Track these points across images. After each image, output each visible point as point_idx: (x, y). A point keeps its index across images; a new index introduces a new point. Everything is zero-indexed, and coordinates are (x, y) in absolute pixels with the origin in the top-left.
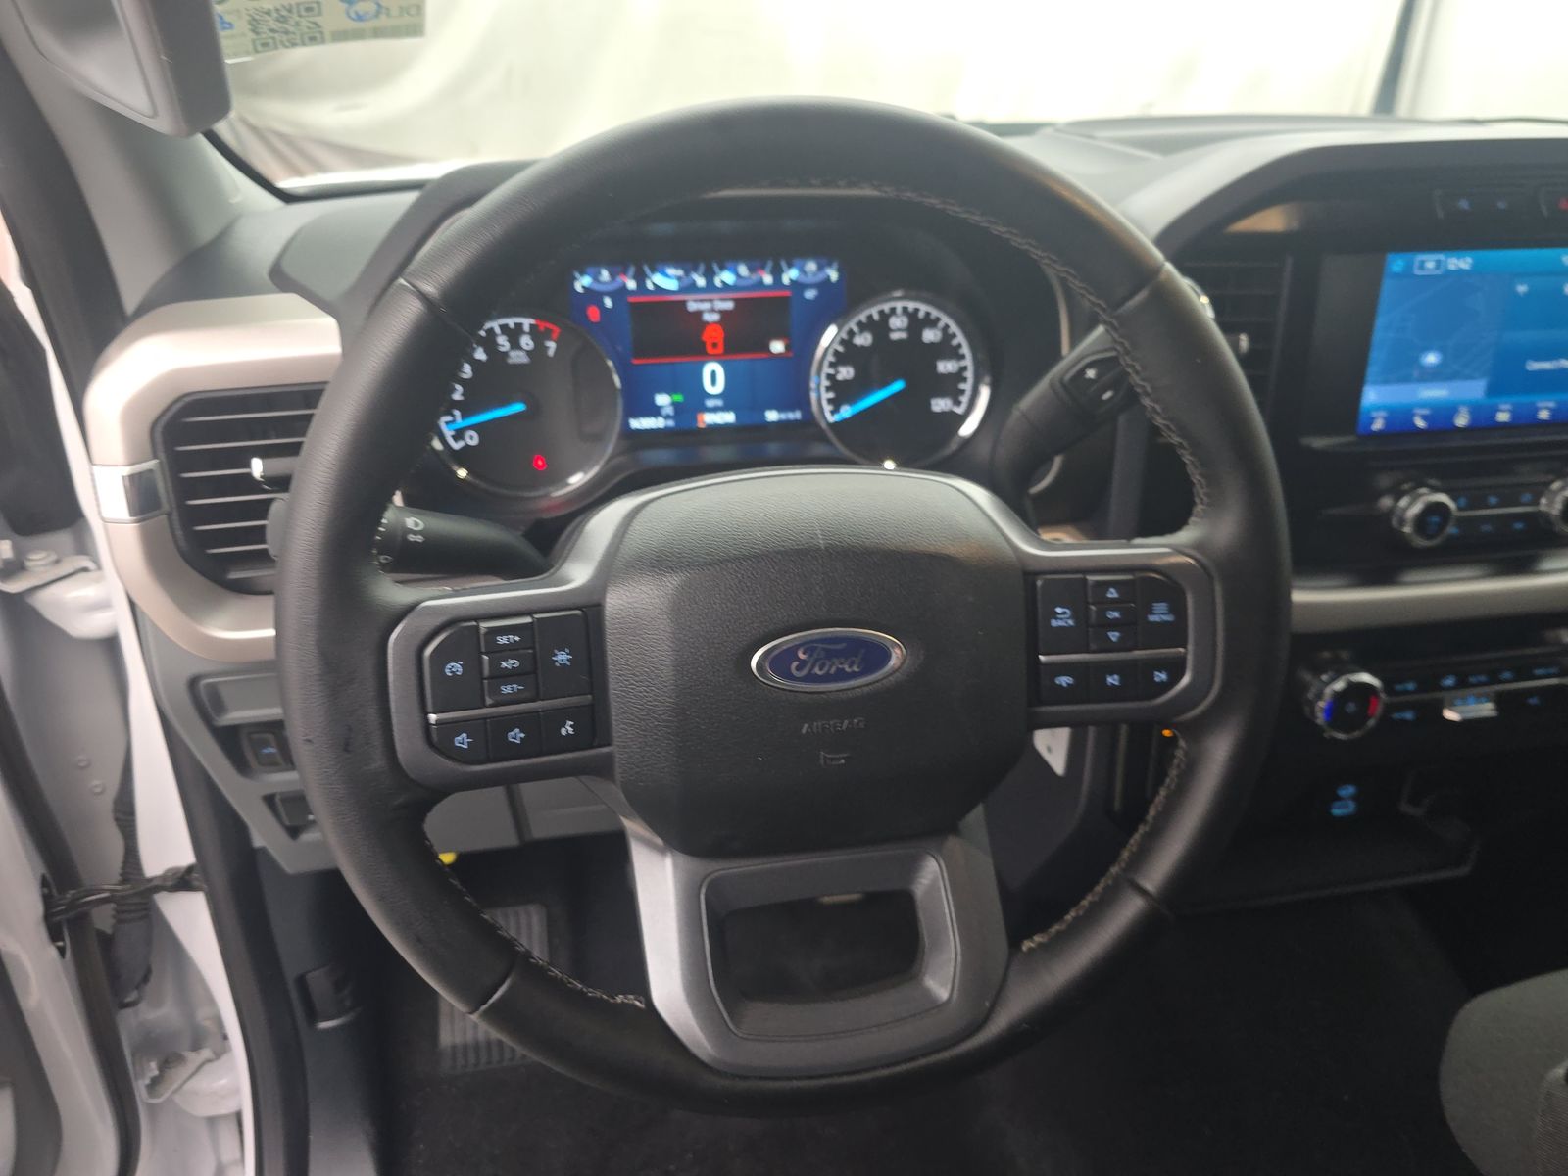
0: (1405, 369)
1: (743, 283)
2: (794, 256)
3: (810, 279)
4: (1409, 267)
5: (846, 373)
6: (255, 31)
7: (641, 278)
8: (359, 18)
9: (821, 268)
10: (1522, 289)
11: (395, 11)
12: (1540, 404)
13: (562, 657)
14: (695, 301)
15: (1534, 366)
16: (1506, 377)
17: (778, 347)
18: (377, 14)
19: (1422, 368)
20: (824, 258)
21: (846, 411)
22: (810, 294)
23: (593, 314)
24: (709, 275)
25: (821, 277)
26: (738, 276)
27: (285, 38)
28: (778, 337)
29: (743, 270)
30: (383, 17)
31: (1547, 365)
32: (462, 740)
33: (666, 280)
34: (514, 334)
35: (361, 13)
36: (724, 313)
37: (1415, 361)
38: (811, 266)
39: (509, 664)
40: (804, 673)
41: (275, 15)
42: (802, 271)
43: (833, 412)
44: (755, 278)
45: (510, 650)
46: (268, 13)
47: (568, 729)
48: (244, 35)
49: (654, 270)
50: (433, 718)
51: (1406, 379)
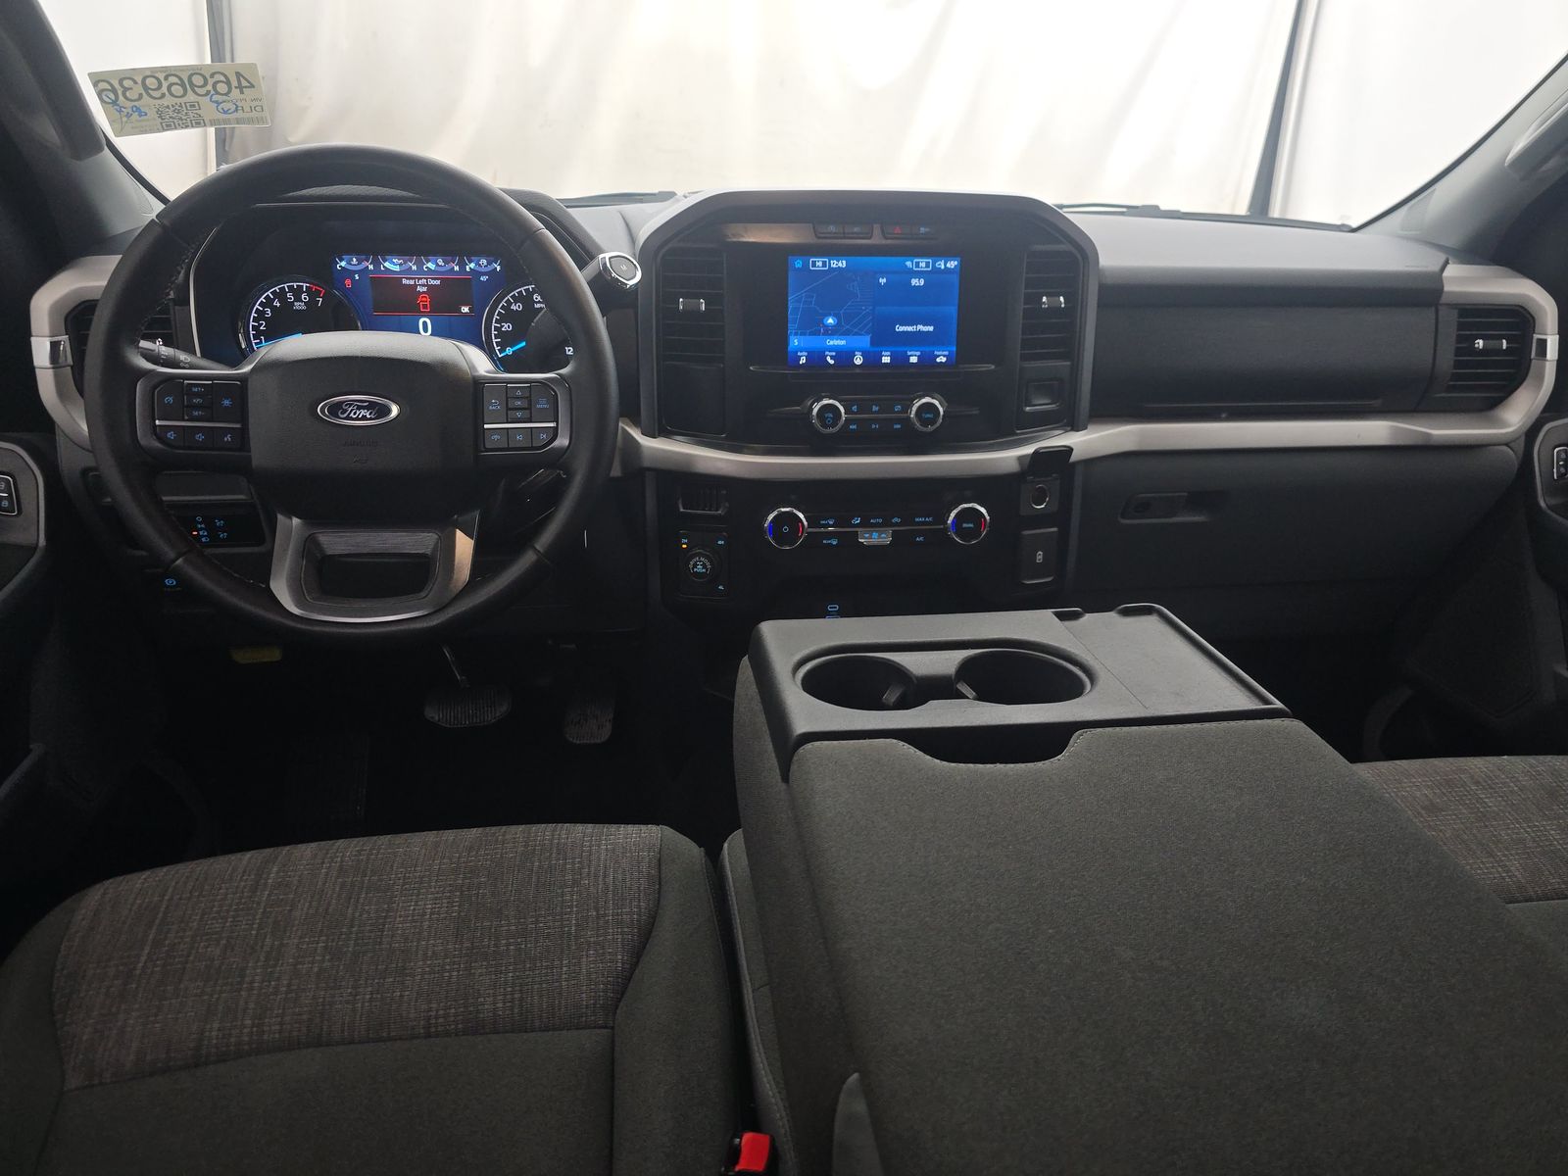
0: (814, 327)
1: (440, 269)
2: (472, 253)
3: (483, 270)
4: (805, 265)
5: (507, 327)
6: (160, 117)
7: (376, 263)
8: (225, 112)
9: (489, 263)
10: (883, 281)
11: (247, 109)
12: (909, 353)
13: (227, 402)
14: (406, 278)
15: (901, 329)
16: (883, 336)
17: (465, 309)
18: (236, 110)
19: (826, 326)
20: (492, 256)
21: (509, 351)
22: (484, 278)
23: (348, 282)
24: (420, 264)
25: (490, 268)
26: (437, 265)
27: (180, 122)
28: (465, 305)
29: (440, 262)
30: (240, 112)
31: (910, 329)
32: (171, 435)
33: (393, 265)
34: (297, 292)
35: (226, 109)
36: (430, 287)
37: (821, 322)
38: (484, 262)
39: (196, 401)
40: (345, 415)
41: (172, 109)
42: (478, 264)
43: (501, 351)
44: (448, 267)
45: (198, 395)
46: (168, 107)
47: (228, 438)
48: (154, 119)
49: (385, 261)
50: (157, 422)
51: (816, 333)
